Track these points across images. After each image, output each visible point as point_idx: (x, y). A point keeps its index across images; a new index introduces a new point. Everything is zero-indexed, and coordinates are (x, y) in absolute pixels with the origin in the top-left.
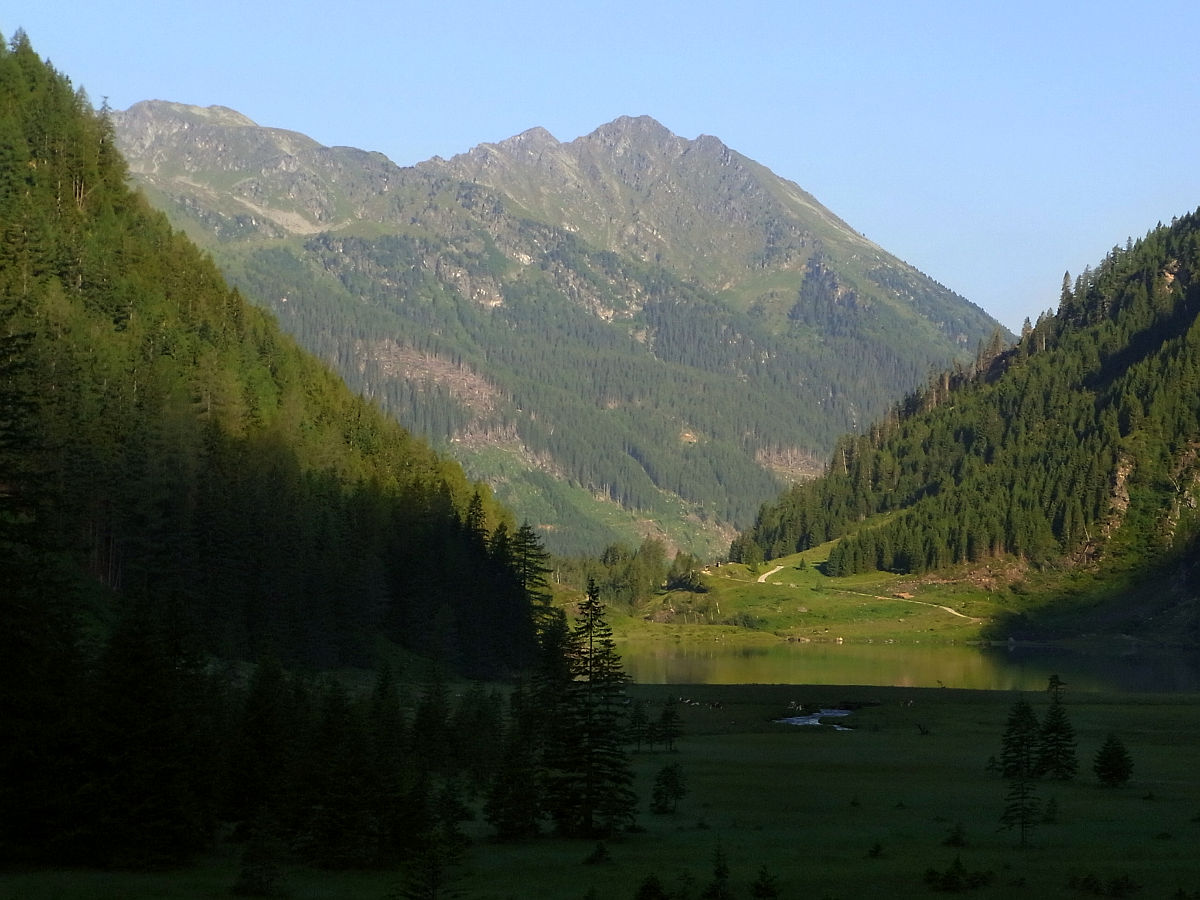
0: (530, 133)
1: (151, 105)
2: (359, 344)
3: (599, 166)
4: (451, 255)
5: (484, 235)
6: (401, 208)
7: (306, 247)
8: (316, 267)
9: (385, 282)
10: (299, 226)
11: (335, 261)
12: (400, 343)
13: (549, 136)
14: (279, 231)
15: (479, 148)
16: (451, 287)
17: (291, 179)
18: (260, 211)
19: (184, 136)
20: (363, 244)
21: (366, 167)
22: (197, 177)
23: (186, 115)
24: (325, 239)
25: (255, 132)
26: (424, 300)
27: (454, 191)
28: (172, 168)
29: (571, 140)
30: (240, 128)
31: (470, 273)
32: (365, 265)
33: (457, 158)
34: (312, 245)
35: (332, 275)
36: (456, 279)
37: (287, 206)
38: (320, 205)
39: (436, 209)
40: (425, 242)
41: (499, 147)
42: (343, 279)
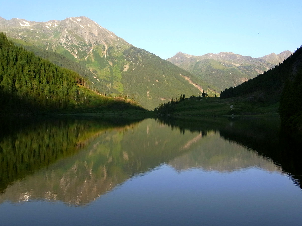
0: (272, 53)
1: (222, 52)
2: (240, 78)
3: (282, 57)
4: (256, 68)
5: (262, 65)
6: (252, 63)
7: (238, 68)
8: (238, 70)
9: (247, 71)
10: (238, 65)
11: (241, 69)
12: (245, 78)
13: (275, 54)
14: (235, 66)
15: (265, 56)
16: (256, 72)
17: (238, 60)
18: (234, 64)
19: (225, 56)
20: (245, 67)
21: (248, 58)
22: (227, 61)
23: (226, 53)
24: (240, 67)
25: (234, 55)
26: (252, 74)
27: (259, 60)
28: (224, 60)
29: (278, 54)
30: (232, 54)
31: (259, 70)
32: (245, 70)
33: (262, 57)
34: (238, 67)
35: (241, 71)
36: (257, 71)
37: (237, 63)
38: (242, 63)
39: (256, 62)
40: (253, 66)
41: (268, 56)
42: (242, 71)
